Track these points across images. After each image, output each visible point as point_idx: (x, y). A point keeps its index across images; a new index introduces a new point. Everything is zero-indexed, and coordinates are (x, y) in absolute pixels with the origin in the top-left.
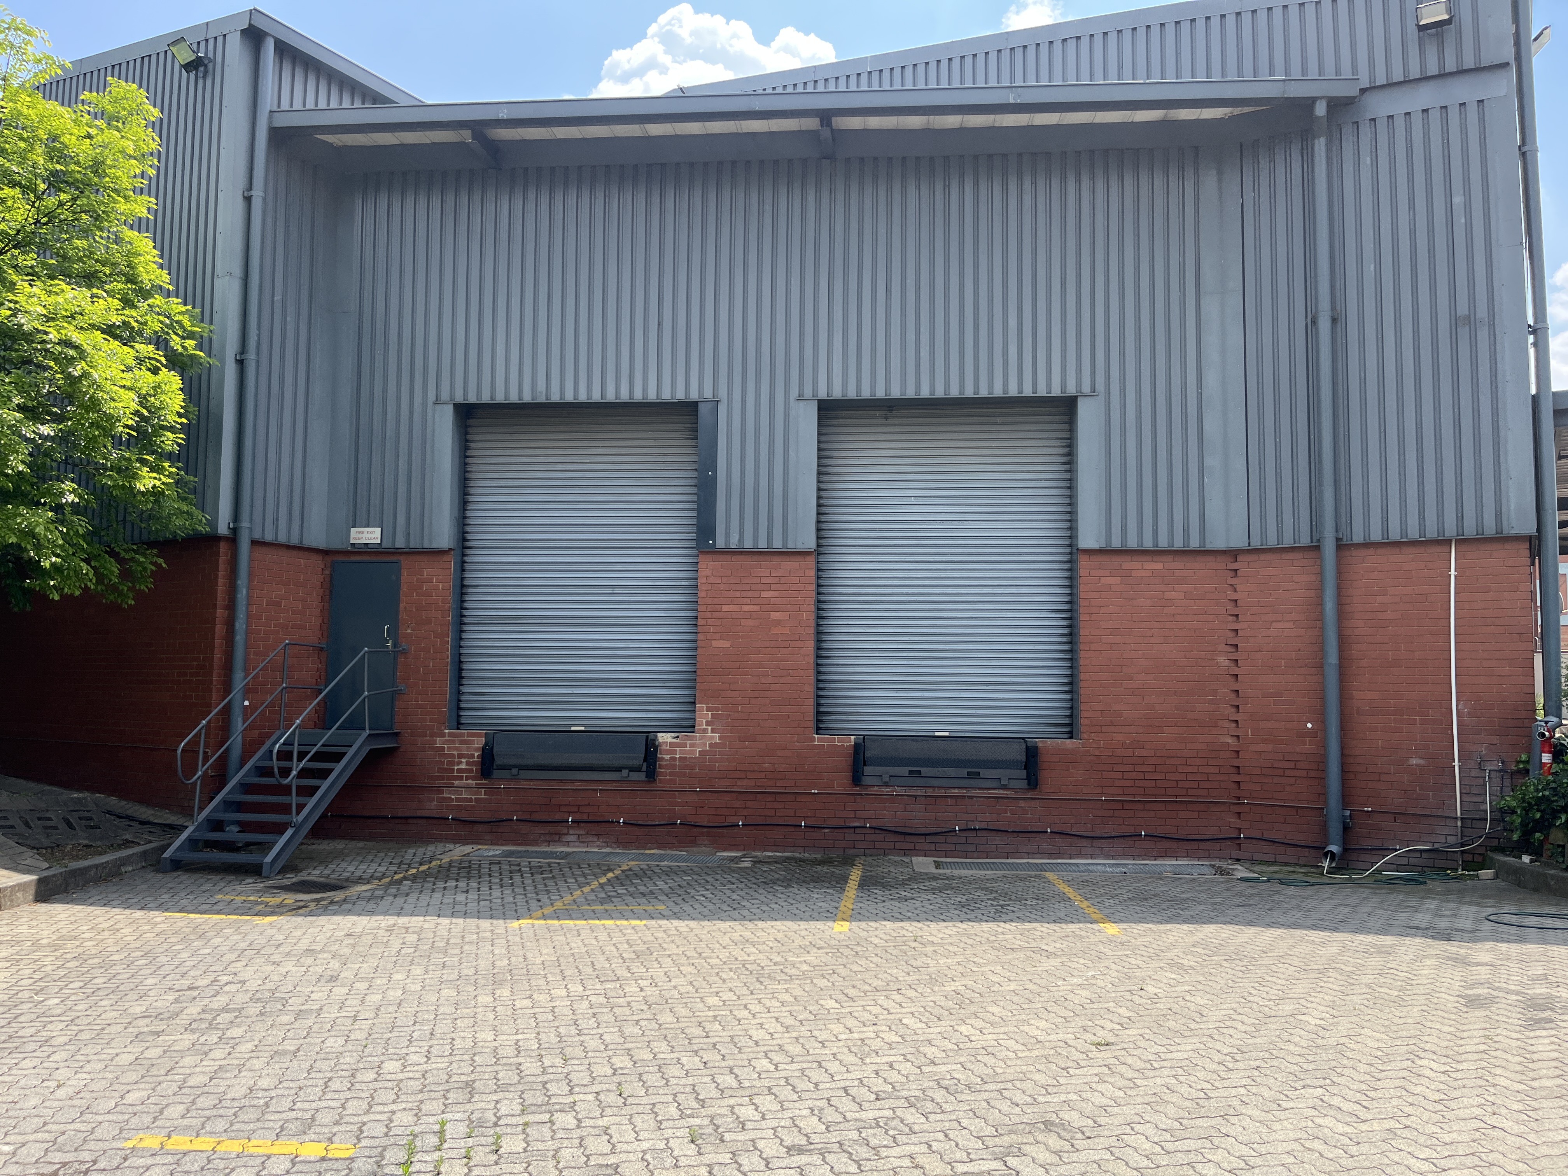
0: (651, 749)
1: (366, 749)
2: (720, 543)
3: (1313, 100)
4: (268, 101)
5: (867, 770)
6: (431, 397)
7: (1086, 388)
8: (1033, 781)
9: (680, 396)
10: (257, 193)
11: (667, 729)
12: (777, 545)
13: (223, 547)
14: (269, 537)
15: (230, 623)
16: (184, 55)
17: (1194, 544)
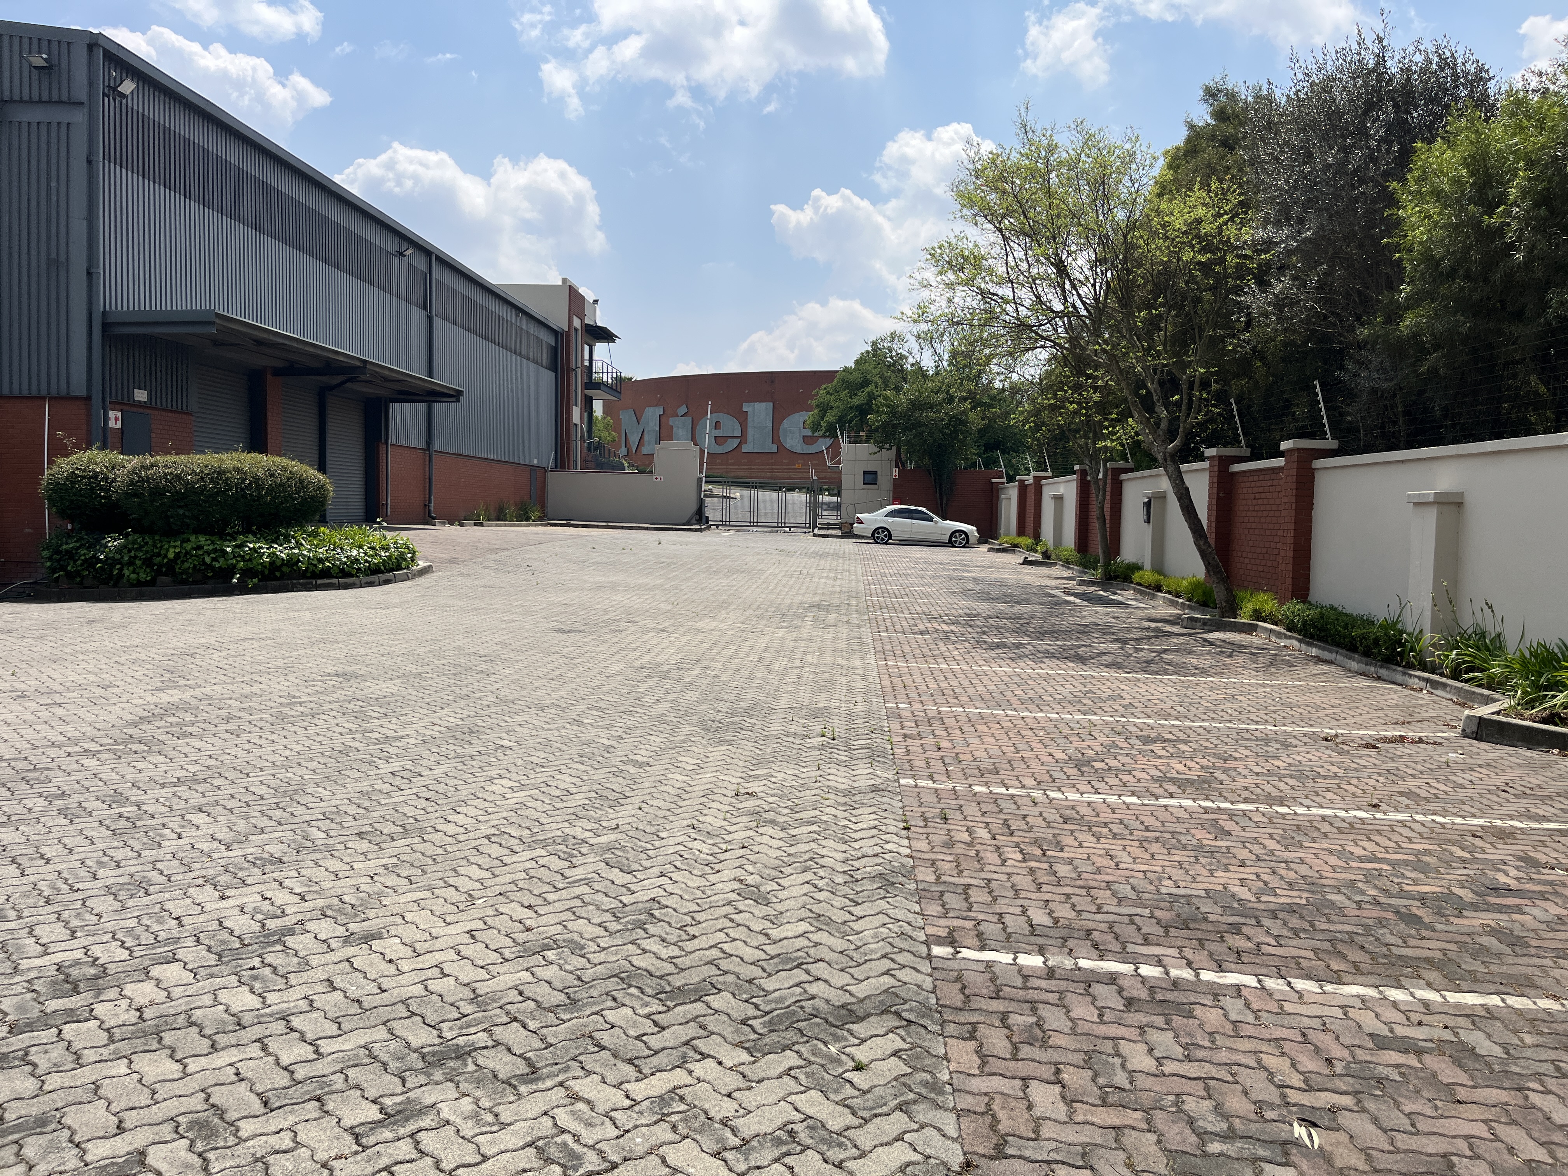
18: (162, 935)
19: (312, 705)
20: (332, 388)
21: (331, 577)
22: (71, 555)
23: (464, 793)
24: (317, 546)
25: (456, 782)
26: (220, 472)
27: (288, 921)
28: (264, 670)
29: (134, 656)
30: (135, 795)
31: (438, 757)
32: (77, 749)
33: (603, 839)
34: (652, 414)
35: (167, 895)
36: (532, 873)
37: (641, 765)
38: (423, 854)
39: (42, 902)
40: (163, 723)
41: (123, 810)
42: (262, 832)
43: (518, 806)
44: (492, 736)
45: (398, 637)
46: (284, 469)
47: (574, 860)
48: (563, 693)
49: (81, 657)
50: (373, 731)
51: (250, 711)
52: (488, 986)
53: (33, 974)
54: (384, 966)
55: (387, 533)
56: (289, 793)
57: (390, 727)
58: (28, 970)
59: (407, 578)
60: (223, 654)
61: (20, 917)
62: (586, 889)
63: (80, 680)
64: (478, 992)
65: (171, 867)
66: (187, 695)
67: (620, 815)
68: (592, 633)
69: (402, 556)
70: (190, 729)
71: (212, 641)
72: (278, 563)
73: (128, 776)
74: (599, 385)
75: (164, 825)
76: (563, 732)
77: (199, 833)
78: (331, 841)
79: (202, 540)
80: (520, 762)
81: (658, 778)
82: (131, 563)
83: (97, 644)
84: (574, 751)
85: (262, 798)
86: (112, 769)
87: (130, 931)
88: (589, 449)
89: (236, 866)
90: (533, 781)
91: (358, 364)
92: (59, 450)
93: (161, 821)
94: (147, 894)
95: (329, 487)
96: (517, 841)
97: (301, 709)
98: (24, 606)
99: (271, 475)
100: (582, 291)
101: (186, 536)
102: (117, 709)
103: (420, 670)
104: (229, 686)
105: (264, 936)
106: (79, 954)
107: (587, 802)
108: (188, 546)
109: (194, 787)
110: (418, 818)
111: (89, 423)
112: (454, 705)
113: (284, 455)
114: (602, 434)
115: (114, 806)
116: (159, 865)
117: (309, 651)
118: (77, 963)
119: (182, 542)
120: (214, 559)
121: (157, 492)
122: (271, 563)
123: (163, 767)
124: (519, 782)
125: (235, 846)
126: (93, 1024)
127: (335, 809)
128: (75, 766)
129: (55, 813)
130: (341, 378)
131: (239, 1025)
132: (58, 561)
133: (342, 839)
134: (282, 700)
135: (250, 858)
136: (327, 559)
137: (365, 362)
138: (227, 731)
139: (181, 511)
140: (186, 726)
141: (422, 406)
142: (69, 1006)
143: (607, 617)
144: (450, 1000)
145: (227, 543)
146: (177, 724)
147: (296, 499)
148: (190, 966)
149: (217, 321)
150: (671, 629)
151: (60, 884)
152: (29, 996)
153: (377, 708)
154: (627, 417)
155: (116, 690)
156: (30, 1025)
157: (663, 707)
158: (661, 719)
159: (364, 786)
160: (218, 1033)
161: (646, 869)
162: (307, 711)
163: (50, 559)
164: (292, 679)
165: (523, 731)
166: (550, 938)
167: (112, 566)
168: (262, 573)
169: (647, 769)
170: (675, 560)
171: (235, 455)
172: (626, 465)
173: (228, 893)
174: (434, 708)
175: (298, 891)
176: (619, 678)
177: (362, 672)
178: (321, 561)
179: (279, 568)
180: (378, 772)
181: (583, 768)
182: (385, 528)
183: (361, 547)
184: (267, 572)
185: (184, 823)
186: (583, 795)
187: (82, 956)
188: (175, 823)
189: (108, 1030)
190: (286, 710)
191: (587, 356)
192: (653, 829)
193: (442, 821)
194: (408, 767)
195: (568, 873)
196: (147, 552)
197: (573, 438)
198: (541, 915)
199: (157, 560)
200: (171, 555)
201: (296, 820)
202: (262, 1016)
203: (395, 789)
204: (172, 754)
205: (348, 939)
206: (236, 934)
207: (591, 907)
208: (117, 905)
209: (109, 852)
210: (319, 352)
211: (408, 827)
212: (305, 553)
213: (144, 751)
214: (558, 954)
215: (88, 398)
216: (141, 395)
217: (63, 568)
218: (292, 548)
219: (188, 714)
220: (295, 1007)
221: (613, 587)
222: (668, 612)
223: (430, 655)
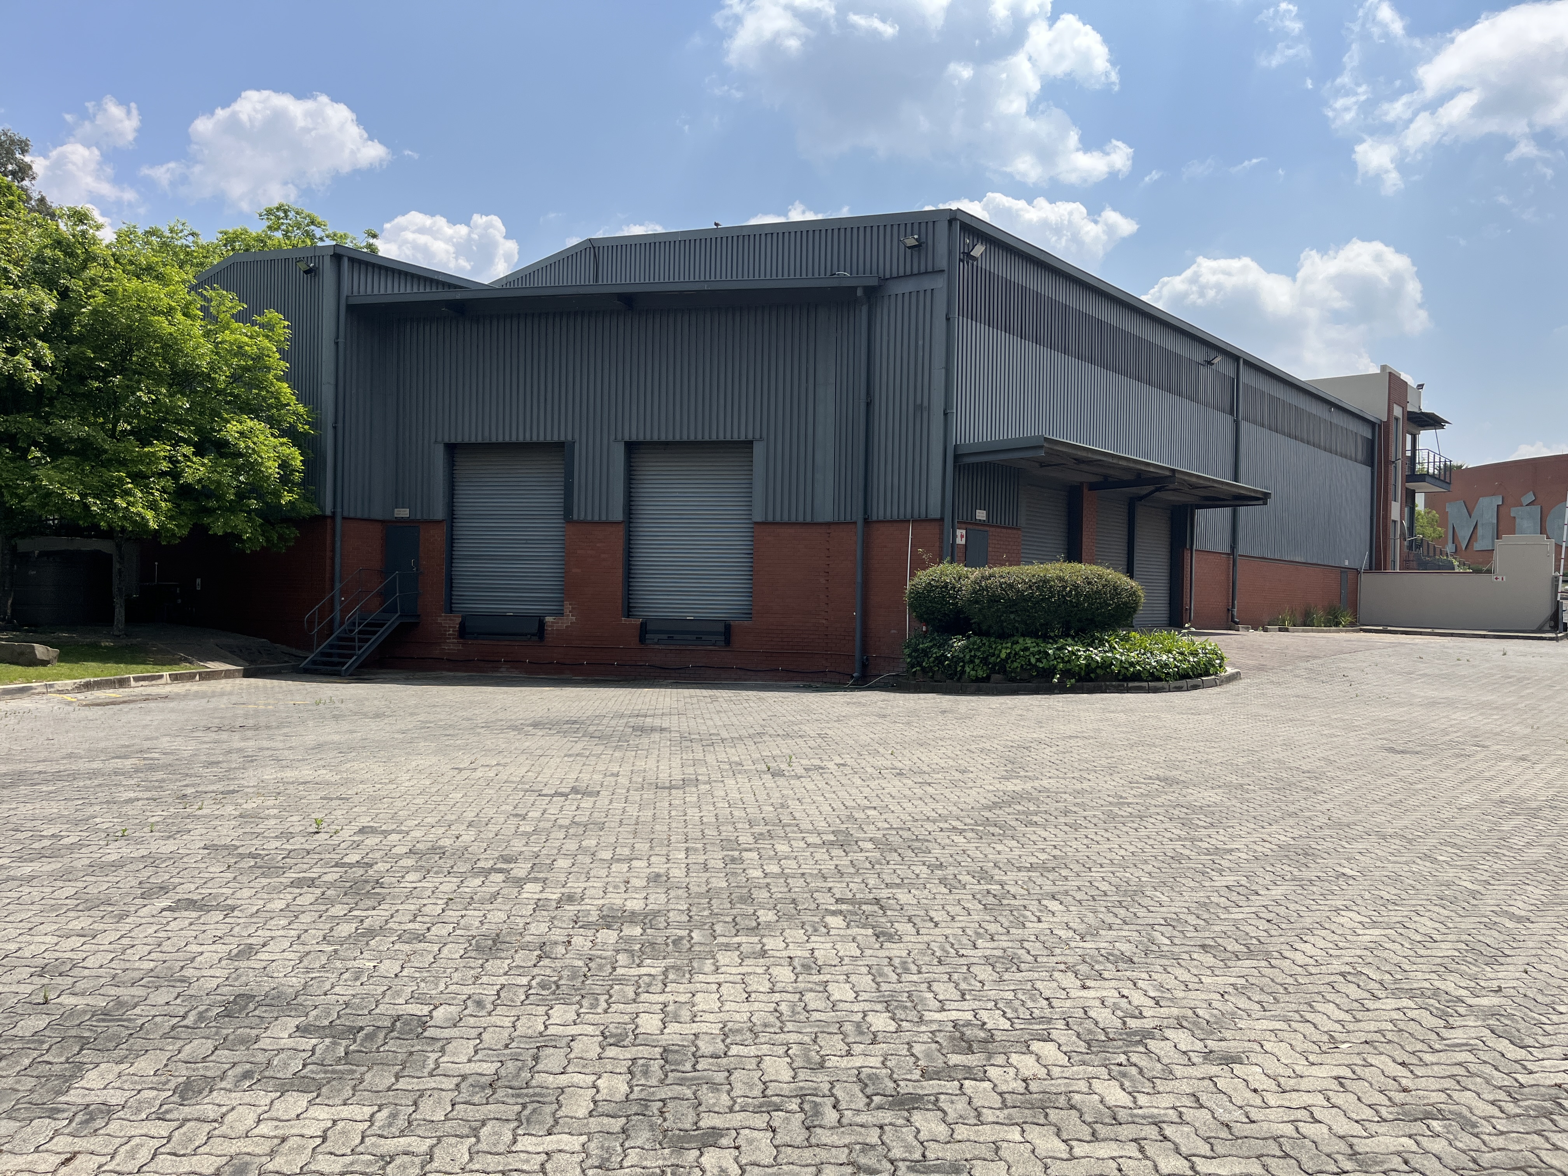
0: (542, 624)
1: (397, 623)
2: (575, 517)
3: (855, 288)
4: (345, 291)
5: (648, 636)
6: (433, 440)
7: (758, 436)
8: (728, 642)
9: (556, 439)
10: (341, 340)
11: (551, 615)
12: (604, 518)
13: (329, 521)
14: (352, 515)
15: (333, 559)
16: (303, 266)
17: (808, 519)
18: (1037, 1013)
19: (1139, 807)
20: (1141, 498)
21: (1142, 680)
22: (926, 653)
23: (1309, 920)
24: (1128, 650)
25: (1298, 907)
26: (1045, 581)
27: (1148, 1024)
28: (1091, 768)
29: (982, 745)
30: (998, 875)
31: (1273, 878)
32: (946, 825)
33: (1485, 1001)
34: (1488, 506)
35: (1036, 975)
36: (1401, 1025)
37: (1519, 920)
38: (1273, 980)
39: (935, 962)
40: (1011, 810)
41: (989, 887)
42: (1110, 929)
43: (1372, 945)
44: (1330, 862)
45: (1213, 744)
46: (1100, 577)
47: (1451, 1020)
48: (1406, 822)
49: (941, 743)
50: (1201, 840)
51: (1082, 805)
52: (1366, 1145)
53: (935, 1027)
54: (1249, 1095)
55: (1194, 638)
56: (1130, 893)
57: (1219, 838)
58: (931, 1021)
59: (1214, 684)
60: (1054, 749)
61: (920, 972)
62: (1470, 1057)
63: (942, 763)
64: (1356, 1148)
65: (1036, 948)
66: (1028, 786)
67: (1500, 975)
68: (1431, 756)
69: (1210, 662)
70: (1035, 819)
71: (1043, 736)
72: (1094, 665)
73: (990, 856)
74: (1423, 477)
75: (1025, 907)
76: (1414, 868)
77: (1055, 919)
78: (1176, 949)
79: (1029, 642)
80: (1367, 895)
81: (1544, 938)
82: (971, 661)
83: (951, 732)
84: (1431, 891)
85: (1106, 895)
86: (977, 848)
87: (1009, 1002)
88: (1410, 547)
89: (1092, 957)
90: (1386, 919)
91: (1168, 473)
92: (920, 564)
93: (1021, 902)
94: (1019, 970)
95: (1140, 593)
96: (1378, 986)
97: (1130, 810)
98: (892, 695)
99: (1089, 583)
100: (1404, 376)
101: (1015, 638)
102: (973, 792)
103: (1241, 781)
104: (1062, 781)
105: (1126, 1034)
106: (969, 1016)
107: (1457, 954)
108: (1017, 648)
109: (1045, 874)
110: (1262, 939)
111: (941, 540)
112: (1282, 822)
113: (1100, 564)
114: (1425, 530)
115: (982, 882)
116: (1026, 944)
117: (1129, 752)
118: (968, 1024)
119: (1013, 644)
120: (1038, 660)
121: (994, 599)
122: (1088, 665)
123: (1017, 852)
124: (1369, 917)
125: (1088, 938)
126: (987, 1085)
127: (1175, 916)
128: (948, 841)
129: (937, 881)
130: (1152, 488)
131: (1115, 1119)
132: (916, 658)
133: (1187, 949)
134: (1111, 799)
135: (1103, 952)
136: (1138, 663)
137: (1173, 471)
138: (1066, 824)
139: (1012, 616)
140: (1031, 814)
141: (1228, 511)
142: (966, 1063)
143: (1448, 738)
144: (1327, 1150)
145: (1049, 646)
146: (1024, 812)
147: (1110, 605)
148: (1064, 1049)
149: (1045, 445)
150: (1534, 758)
151: (948, 947)
152: (934, 1046)
153: (1202, 817)
154: (1456, 510)
155: (971, 775)
156: (937, 1073)
157: (1537, 852)
158: (1537, 866)
159: (1201, 896)
160: (1097, 1122)
161: (1544, 1046)
162: (1136, 813)
163: (910, 656)
164: (1117, 779)
165: (1365, 860)
166: (1432, 1105)
167: (957, 663)
168: (1079, 674)
169: (1528, 925)
170: (1528, 675)
171: (1058, 565)
172: (1456, 563)
173: (1089, 983)
174: (1261, 824)
175: (1152, 994)
176: (1475, 811)
177: (1182, 778)
178: (1132, 664)
179: (1094, 671)
180: (1213, 884)
181: (1446, 913)
182: (1193, 634)
183: (1170, 652)
184: (1083, 673)
185: (1042, 908)
186: (1449, 946)
187: (971, 1018)
188: (1034, 906)
189: (1001, 1094)
190: (1116, 810)
191: (1409, 446)
192: (1548, 1000)
193: (1289, 947)
194: (1243, 883)
195: (1445, 1033)
196: (984, 652)
197: (1392, 536)
198: (1418, 1077)
199: (992, 660)
200: (1003, 655)
201: (1139, 921)
202: (1136, 1116)
203: (1233, 904)
204: (1023, 840)
205: (1208, 1055)
206: (1101, 1026)
207: (1478, 1080)
208: (995, 976)
209: (984, 924)
210: (1132, 465)
211: (1252, 948)
212: (1118, 656)
213: (1000, 835)
214: (1445, 1127)
215: (942, 519)
216: (981, 515)
217: (919, 664)
218: (1105, 652)
219: (1031, 804)
220: (1165, 1115)
221: (1451, 703)
222: (1525, 736)
223: (1250, 766)
